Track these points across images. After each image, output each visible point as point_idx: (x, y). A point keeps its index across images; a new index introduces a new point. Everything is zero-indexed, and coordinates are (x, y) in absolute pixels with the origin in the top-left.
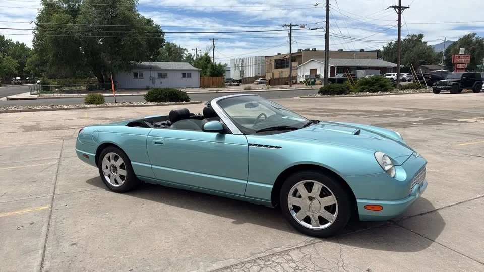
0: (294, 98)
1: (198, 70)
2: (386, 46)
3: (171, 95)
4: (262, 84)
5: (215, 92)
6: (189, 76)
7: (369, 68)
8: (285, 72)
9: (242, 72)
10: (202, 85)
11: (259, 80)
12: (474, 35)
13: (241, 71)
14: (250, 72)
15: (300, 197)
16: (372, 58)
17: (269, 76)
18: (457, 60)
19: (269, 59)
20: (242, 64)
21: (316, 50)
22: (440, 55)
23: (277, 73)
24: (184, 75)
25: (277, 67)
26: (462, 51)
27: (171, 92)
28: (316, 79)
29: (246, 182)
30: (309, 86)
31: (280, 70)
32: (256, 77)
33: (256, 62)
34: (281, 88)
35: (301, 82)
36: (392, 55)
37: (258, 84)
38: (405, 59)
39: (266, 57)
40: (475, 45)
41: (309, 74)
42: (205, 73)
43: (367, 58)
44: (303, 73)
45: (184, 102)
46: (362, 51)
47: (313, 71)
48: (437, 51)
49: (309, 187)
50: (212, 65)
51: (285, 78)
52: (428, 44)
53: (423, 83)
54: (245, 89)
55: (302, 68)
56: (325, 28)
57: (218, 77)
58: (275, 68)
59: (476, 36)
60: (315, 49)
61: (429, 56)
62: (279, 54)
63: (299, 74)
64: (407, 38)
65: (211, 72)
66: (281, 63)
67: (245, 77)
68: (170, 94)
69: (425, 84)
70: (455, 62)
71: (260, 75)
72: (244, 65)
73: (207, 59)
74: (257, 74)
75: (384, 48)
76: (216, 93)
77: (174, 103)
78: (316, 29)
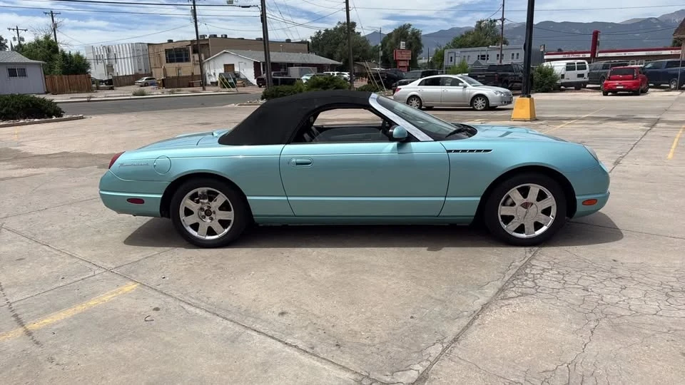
0: (229, 106)
1: (40, 64)
2: (313, 36)
3: (28, 106)
4: (152, 87)
5: (86, 99)
6: (23, 73)
7: (303, 65)
8: (187, 69)
9: (110, 68)
10: (50, 90)
11: (144, 80)
12: (410, 25)
13: (107, 66)
14: (125, 68)
15: (513, 204)
16: (303, 52)
17: (158, 75)
18: (399, 56)
19: (156, 47)
20: (108, 55)
21: (228, 37)
22: (376, 50)
23: (172, 69)
24: (12, 73)
25: (170, 60)
26: (402, 45)
27: (28, 101)
28: (237, 79)
29: (443, 199)
30: (232, 89)
31: (176, 64)
32: (137, 76)
33: (133, 52)
34: (193, 92)
35: (212, 83)
36: (323, 47)
37: (141, 86)
38: (338, 54)
39: (149, 44)
40: (411, 38)
41: (223, 72)
42: (51, 68)
43: (298, 51)
44: (215, 70)
45: (54, 118)
46: (288, 41)
47: (229, 68)
48: (372, 44)
49: (524, 192)
50: (64, 55)
51: (187, 77)
52: (362, 35)
53: (380, 83)
54: (134, 95)
55: (212, 63)
56: (260, 7)
57: (78, 76)
58: (167, 62)
59: (412, 27)
60: (226, 36)
61: (364, 51)
62: (170, 41)
63: (208, 71)
64: (338, 27)
65: (62, 67)
66: (176, 54)
67: (116, 75)
68: (24, 105)
69: (382, 85)
70: (397, 59)
71: (143, 72)
72: (112, 57)
73: (49, 46)
74: (138, 71)
75: (311, 38)
76: (88, 101)
77: (36, 120)
78: (249, 7)
